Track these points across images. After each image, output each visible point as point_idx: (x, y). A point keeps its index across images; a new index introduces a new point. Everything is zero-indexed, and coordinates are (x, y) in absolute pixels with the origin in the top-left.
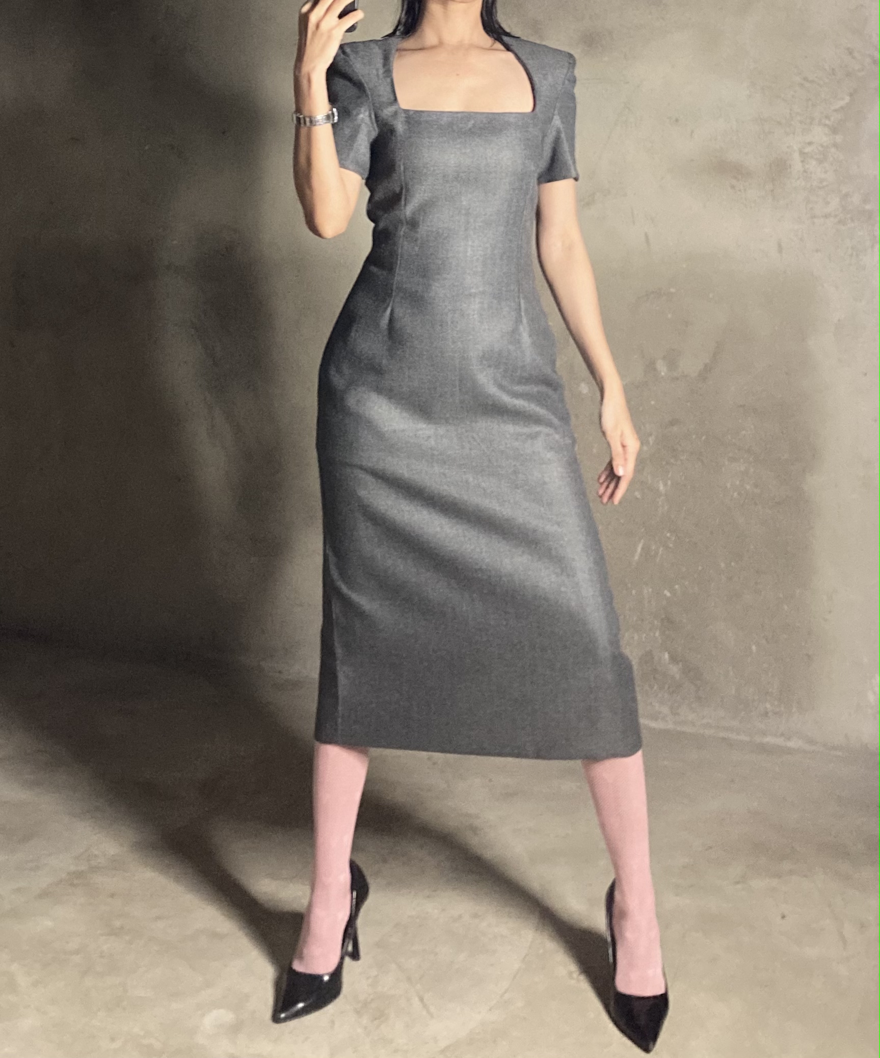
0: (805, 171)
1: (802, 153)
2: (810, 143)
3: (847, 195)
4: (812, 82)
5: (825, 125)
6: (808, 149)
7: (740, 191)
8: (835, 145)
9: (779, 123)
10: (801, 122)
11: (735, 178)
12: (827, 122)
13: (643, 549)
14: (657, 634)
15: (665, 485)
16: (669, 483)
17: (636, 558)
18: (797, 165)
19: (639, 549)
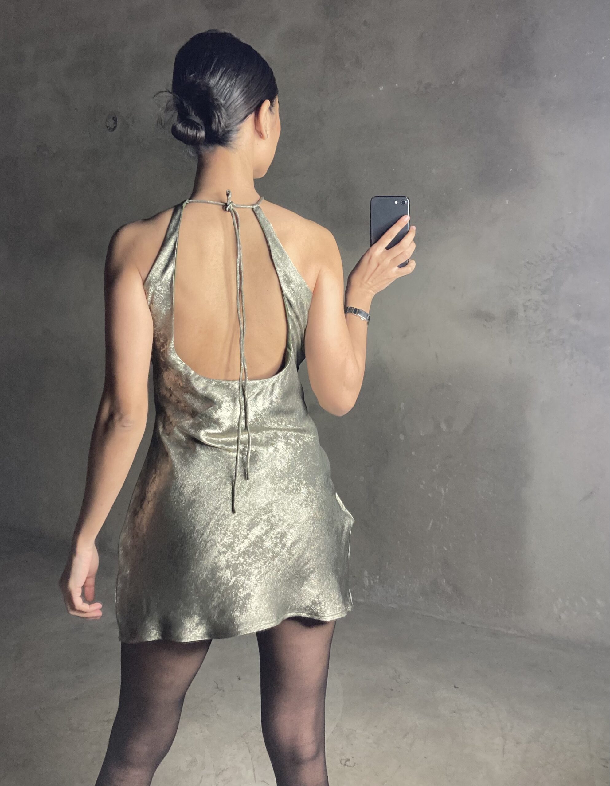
0: (526, 316)
1: (524, 306)
2: (529, 300)
3: (550, 330)
4: (532, 263)
5: (539, 289)
6: (528, 304)
7: (489, 328)
8: (544, 301)
9: (512, 289)
10: (524, 288)
11: (486, 320)
12: (539, 287)
13: (432, 524)
14: (440, 569)
15: (445, 491)
16: (447, 489)
17: (429, 529)
18: (521, 314)
19: (431, 524)
